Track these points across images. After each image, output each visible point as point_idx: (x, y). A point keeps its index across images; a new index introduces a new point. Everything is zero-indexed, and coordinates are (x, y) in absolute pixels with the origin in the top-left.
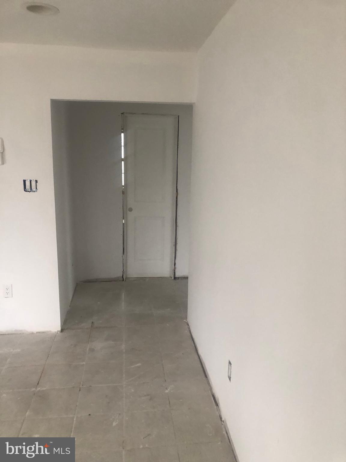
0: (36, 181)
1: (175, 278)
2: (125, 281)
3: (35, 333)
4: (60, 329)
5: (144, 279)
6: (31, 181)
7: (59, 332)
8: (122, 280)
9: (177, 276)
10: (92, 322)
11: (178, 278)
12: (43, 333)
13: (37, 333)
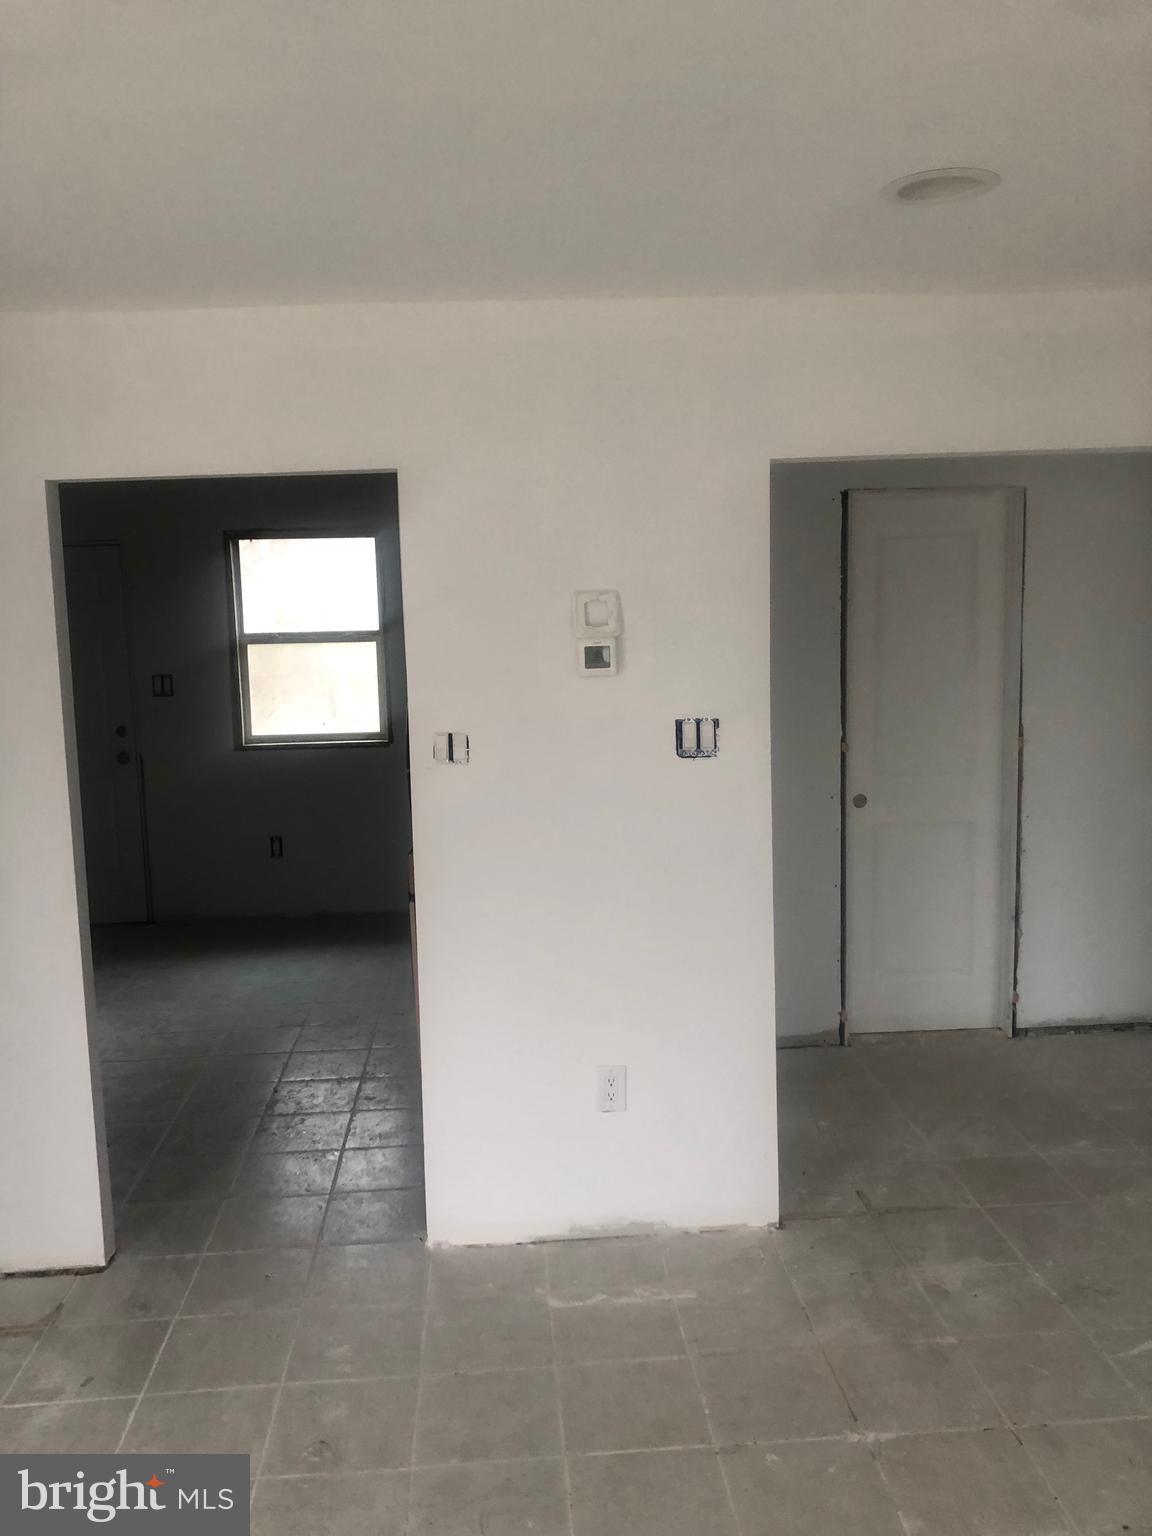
0: (716, 723)
1: (1016, 1032)
2: (849, 1045)
3: (697, 1232)
4: (775, 1219)
5: (908, 1036)
6: (698, 722)
7: (773, 1229)
8: (839, 1043)
9: (1021, 1024)
10: (858, 1192)
11: (1026, 1031)
12: (720, 1231)
13: (702, 1232)
